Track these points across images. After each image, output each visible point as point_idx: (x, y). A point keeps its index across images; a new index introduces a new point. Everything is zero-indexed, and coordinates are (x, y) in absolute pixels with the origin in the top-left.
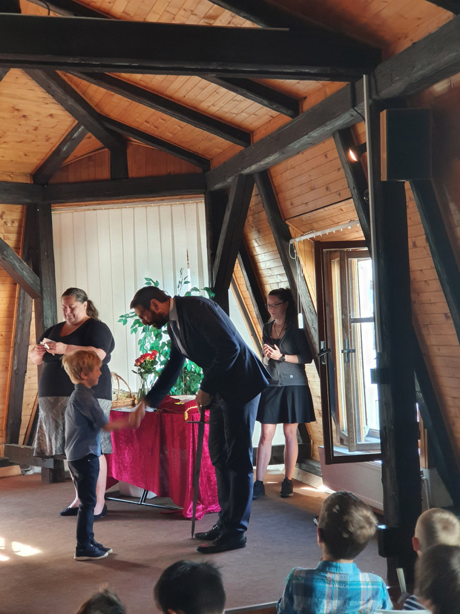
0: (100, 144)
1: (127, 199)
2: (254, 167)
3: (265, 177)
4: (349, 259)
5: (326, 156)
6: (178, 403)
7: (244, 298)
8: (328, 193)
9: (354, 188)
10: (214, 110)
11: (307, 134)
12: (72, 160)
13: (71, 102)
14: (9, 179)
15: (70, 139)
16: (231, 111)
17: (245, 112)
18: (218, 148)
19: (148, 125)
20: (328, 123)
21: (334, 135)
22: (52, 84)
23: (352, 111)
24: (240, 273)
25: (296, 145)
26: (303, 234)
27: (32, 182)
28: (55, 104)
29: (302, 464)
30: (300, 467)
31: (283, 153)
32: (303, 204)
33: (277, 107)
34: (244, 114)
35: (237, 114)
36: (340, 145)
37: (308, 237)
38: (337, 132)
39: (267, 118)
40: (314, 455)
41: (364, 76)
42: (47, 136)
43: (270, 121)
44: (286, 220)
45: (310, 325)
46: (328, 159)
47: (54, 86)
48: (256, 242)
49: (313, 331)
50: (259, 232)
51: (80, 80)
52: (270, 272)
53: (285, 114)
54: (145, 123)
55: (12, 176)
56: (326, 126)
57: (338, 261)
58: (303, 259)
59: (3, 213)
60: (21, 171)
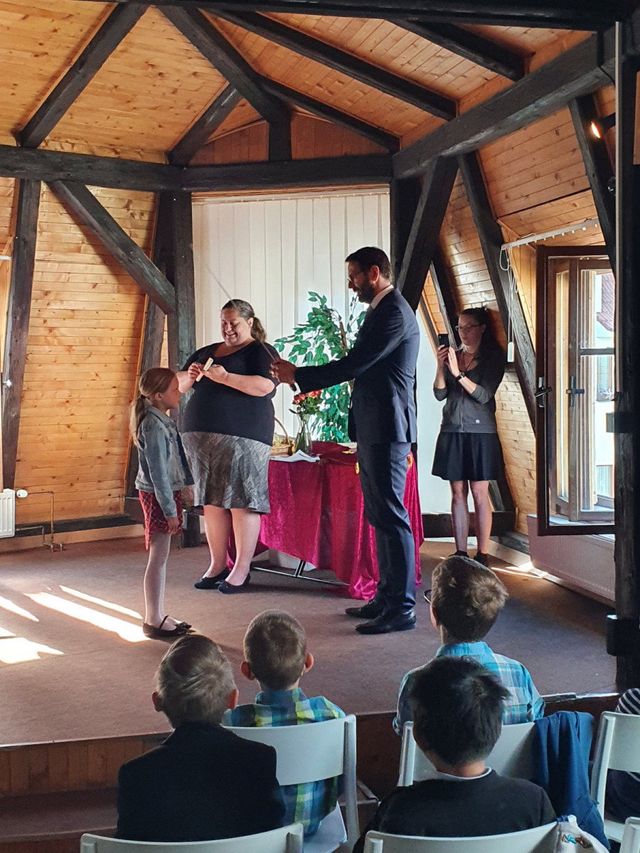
0: (255, 114)
1: (289, 187)
2: (458, 147)
3: (473, 160)
4: (582, 271)
5: (557, 133)
6: (347, 452)
7: (435, 322)
8: (558, 182)
9: (594, 176)
10: (409, 69)
11: (534, 103)
12: (219, 136)
13: (221, 56)
14: (139, 158)
15: (218, 107)
16: (433, 72)
17: (451, 73)
18: (410, 121)
19: (321, 89)
20: (563, 87)
21: (569, 104)
22: (197, 31)
23: (598, 71)
24: (432, 290)
25: (518, 117)
26: (519, 237)
27: (168, 163)
28: (201, 58)
29: (503, 538)
30: (500, 542)
31: (500, 128)
32: (522, 196)
33: (495, 66)
34: (449, 76)
35: (439, 76)
36: (578, 118)
37: (526, 241)
38: (575, 101)
39: (479, 81)
40: (519, 527)
41: (617, 23)
42: (188, 102)
43: (484, 85)
44: (497, 218)
45: (523, 357)
46: (561, 136)
47: (201, 35)
48: (456, 248)
49: (526, 366)
50: (460, 235)
51: (235, 26)
52: (472, 288)
53: (505, 75)
54: (317, 87)
55: (142, 153)
56: (560, 91)
57: (566, 274)
58: (518, 271)
59: (130, 202)
60: (154, 147)
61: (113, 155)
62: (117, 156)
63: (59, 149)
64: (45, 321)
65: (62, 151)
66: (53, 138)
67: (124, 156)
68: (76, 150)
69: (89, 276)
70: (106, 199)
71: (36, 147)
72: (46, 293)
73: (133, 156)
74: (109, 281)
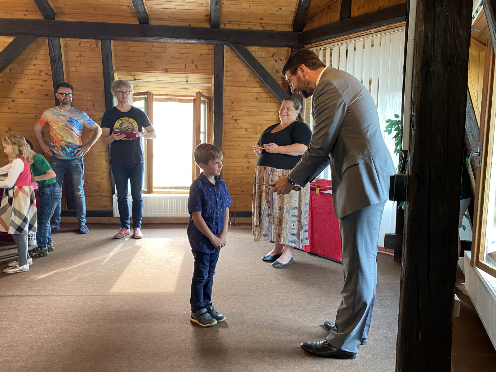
12: (317, 11)
14: (275, 29)
27: (293, 31)
55: (278, 27)
59: (274, 54)
60: (284, 22)
61: (261, 28)
62: (264, 29)
63: (231, 27)
64: (232, 117)
65: (233, 28)
66: (228, 22)
67: (267, 29)
68: (241, 27)
69: (253, 93)
70: (260, 53)
71: (219, 27)
72: (232, 103)
73: (272, 28)
74: (264, 96)
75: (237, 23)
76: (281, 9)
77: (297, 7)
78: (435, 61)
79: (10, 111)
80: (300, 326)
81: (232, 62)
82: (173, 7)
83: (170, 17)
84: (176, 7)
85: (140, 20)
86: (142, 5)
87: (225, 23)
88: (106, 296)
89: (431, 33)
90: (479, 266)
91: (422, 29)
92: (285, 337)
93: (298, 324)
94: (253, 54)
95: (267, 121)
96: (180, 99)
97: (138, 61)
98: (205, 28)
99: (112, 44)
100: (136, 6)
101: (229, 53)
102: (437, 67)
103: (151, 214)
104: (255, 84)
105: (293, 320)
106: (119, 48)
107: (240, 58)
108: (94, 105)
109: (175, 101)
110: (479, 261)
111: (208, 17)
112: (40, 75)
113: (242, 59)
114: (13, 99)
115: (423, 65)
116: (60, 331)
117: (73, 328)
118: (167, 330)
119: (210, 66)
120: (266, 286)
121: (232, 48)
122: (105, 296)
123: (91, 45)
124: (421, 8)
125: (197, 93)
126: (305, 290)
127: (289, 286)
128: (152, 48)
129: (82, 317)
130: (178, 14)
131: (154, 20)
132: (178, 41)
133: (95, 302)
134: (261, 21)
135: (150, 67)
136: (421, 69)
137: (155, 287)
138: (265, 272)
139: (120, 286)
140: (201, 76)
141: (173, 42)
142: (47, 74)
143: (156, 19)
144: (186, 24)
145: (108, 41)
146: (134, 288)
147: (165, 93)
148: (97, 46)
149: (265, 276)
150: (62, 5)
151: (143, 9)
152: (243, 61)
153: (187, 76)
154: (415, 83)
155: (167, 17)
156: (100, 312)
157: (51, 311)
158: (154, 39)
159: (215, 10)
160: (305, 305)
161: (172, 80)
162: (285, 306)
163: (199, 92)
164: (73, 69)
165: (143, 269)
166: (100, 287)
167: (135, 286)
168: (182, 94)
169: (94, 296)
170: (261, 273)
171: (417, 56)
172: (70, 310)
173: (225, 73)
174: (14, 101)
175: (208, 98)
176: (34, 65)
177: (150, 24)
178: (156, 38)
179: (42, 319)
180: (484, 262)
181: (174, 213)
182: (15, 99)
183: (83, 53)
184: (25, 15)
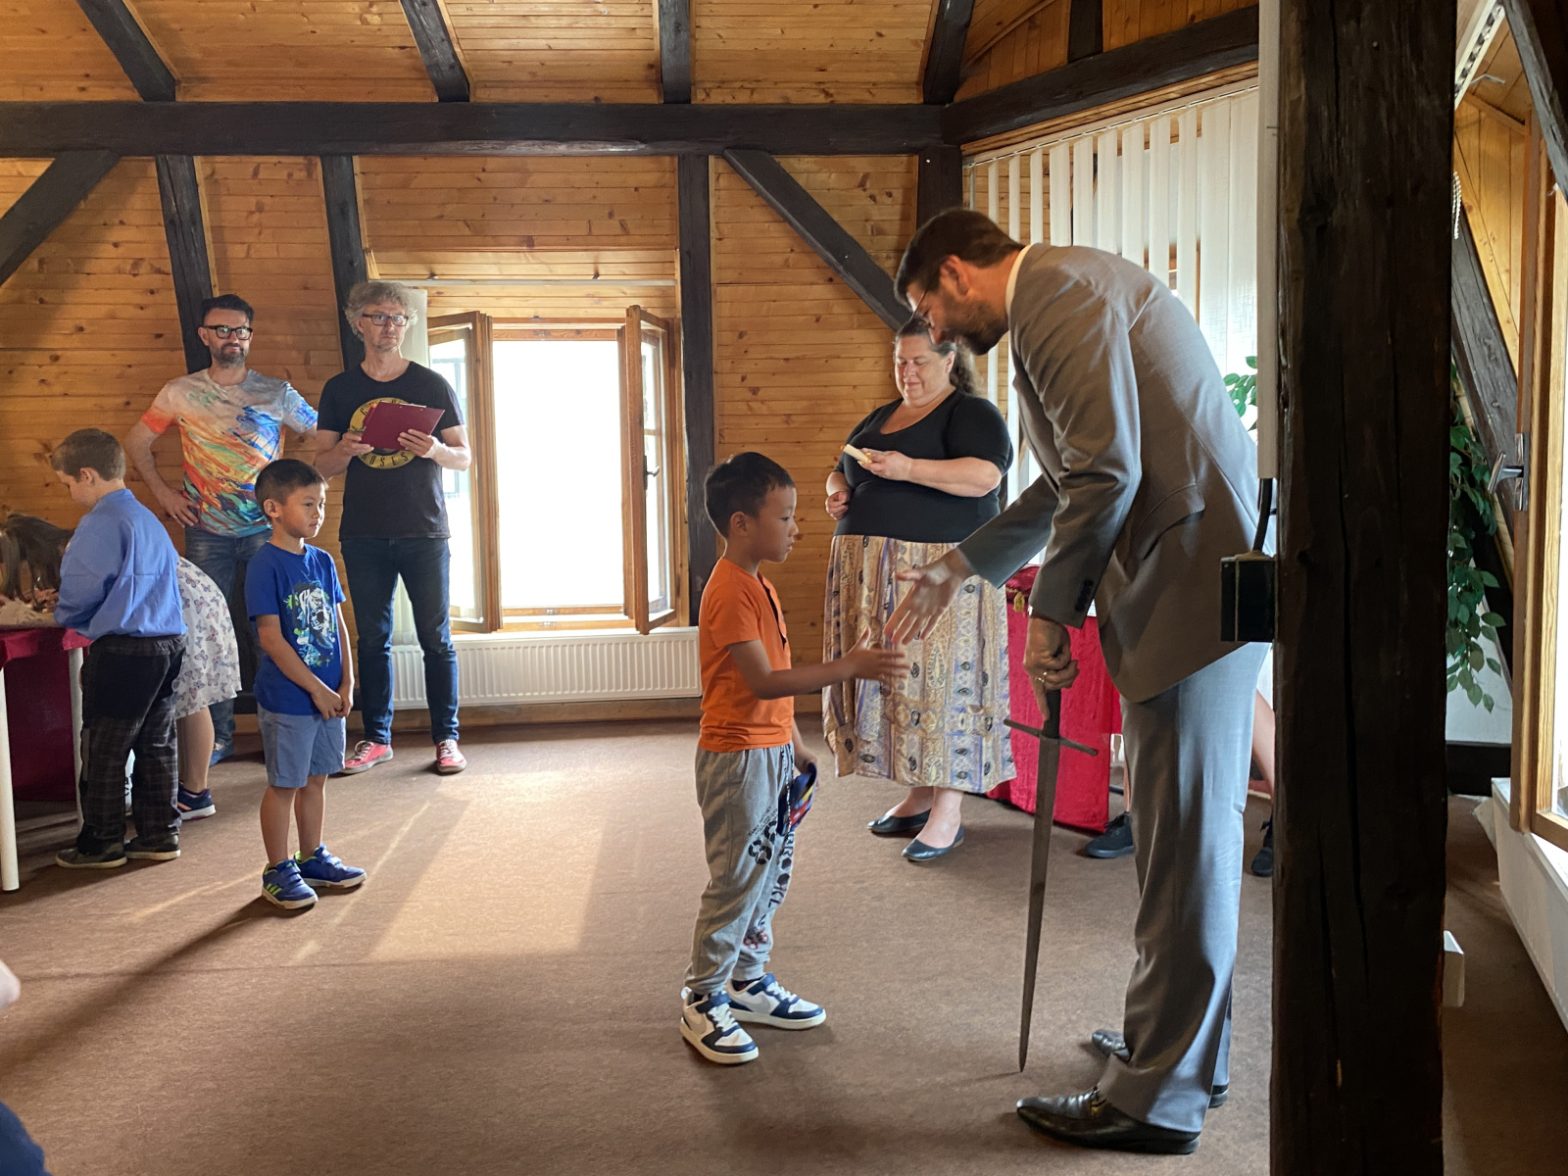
12: (996, 36)
14: (866, 98)
27: (922, 100)
55: (874, 91)
59: (866, 177)
60: (892, 76)
61: (821, 99)
62: (830, 99)
63: (729, 100)
64: (743, 379)
65: (734, 102)
66: (717, 85)
67: (841, 99)
68: (757, 98)
69: (807, 302)
70: (822, 176)
71: (688, 101)
72: (741, 335)
73: (858, 97)
74: (839, 309)
75: (746, 85)
76: (880, 35)
77: (932, 26)
78: (1345, 195)
79: (46, 390)
80: (974, 1040)
81: (736, 209)
82: (542, 44)
83: (534, 74)
84: (554, 43)
85: (439, 88)
86: (446, 43)
87: (708, 85)
88: (359, 965)
89: (1329, 108)
90: (1536, 830)
91: (1300, 98)
92: (928, 1080)
93: (968, 1035)
94: (801, 180)
95: (855, 387)
96: (578, 332)
97: (441, 217)
98: (644, 105)
99: (357, 169)
100: (425, 47)
101: (723, 182)
102: (1349, 212)
103: (497, 695)
104: (808, 274)
105: (954, 1023)
106: (379, 180)
107: (759, 194)
108: (307, 362)
109: (562, 336)
110: (1538, 811)
111: (654, 71)
112: (135, 275)
113: (765, 198)
114: (53, 353)
115: (1306, 210)
116: (211, 1085)
117: (252, 1073)
118: (552, 1067)
119: (667, 223)
120: (865, 915)
121: (732, 165)
122: (352, 965)
123: (290, 175)
124: (1294, 27)
125: (628, 310)
126: (990, 923)
127: (938, 913)
128: (482, 176)
129: (281, 1038)
130: (558, 67)
131: (486, 87)
132: (562, 148)
133: (327, 987)
134: (819, 76)
135: (479, 234)
136: (1302, 223)
137: (513, 932)
138: (862, 871)
139: (402, 933)
140: (641, 255)
141: (546, 152)
142: (159, 271)
143: (495, 84)
144: (586, 96)
145: (344, 158)
146: (448, 938)
147: (529, 313)
148: (310, 175)
149: (863, 882)
150: (198, 56)
151: (450, 56)
152: (770, 204)
153: (597, 257)
154: (1285, 266)
155: (529, 78)
156: (338, 1020)
157: (186, 1023)
158: (487, 146)
159: (675, 48)
160: (989, 972)
161: (550, 271)
162: (928, 979)
163: (636, 307)
164: (237, 251)
165: (473, 874)
166: (339, 939)
167: (451, 931)
168: (581, 314)
169: (319, 966)
170: (847, 874)
171: (1288, 181)
172: (243, 1015)
173: (716, 245)
174: (56, 358)
175: (666, 324)
176: (116, 245)
177: (472, 100)
178: (494, 142)
179: (157, 1048)
180: (1555, 814)
181: (572, 689)
182: (59, 353)
183: (267, 201)
184: (83, 89)
